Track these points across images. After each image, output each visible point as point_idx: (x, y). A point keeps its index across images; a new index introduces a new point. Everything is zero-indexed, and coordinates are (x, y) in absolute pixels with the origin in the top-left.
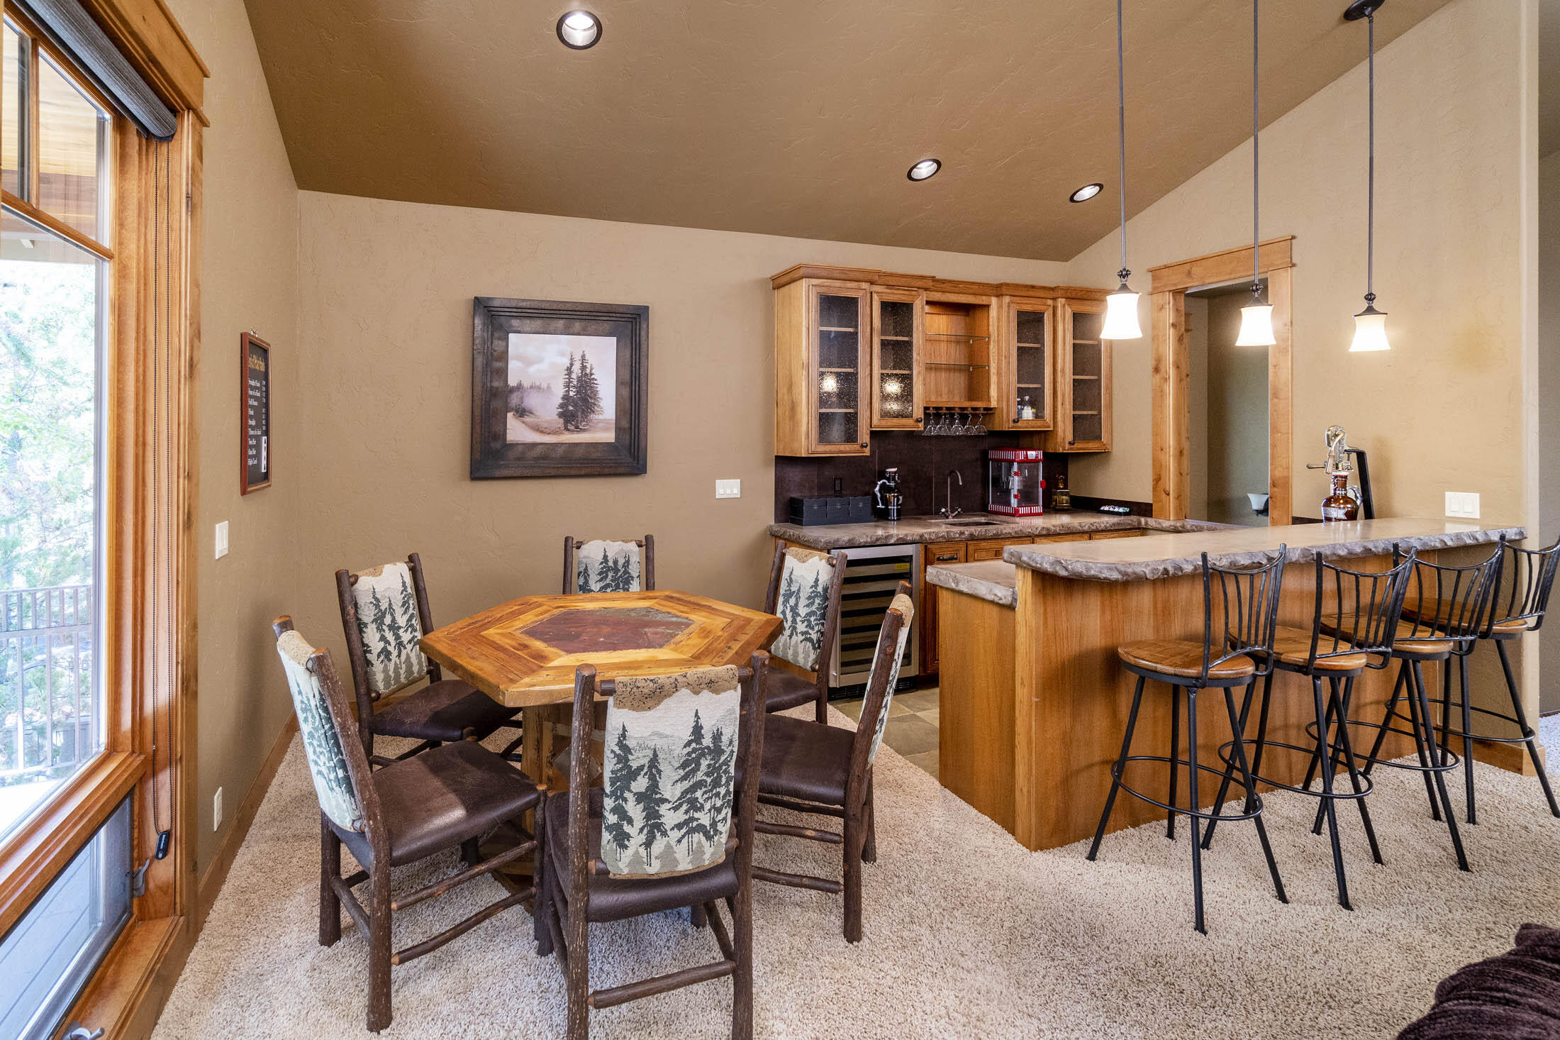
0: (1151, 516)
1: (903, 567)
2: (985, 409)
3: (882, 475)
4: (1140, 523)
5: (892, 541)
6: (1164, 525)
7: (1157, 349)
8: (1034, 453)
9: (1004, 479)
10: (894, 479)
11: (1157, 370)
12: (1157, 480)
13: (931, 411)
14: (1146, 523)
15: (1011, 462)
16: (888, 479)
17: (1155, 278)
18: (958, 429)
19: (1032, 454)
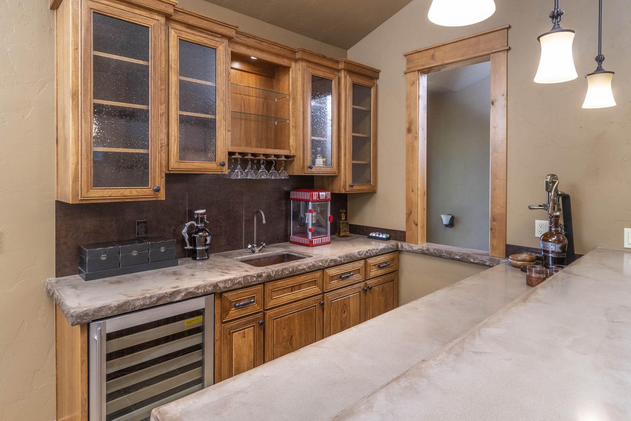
0: (404, 241)
1: (195, 322)
2: (286, 157)
3: (191, 216)
4: (397, 246)
5: (179, 298)
6: (415, 249)
7: (410, 115)
8: (324, 193)
9: (302, 215)
10: (202, 220)
11: (409, 130)
12: (409, 214)
13: (237, 156)
14: (402, 246)
15: (307, 202)
16: (197, 221)
17: (409, 61)
18: (263, 174)
19: (323, 194)
